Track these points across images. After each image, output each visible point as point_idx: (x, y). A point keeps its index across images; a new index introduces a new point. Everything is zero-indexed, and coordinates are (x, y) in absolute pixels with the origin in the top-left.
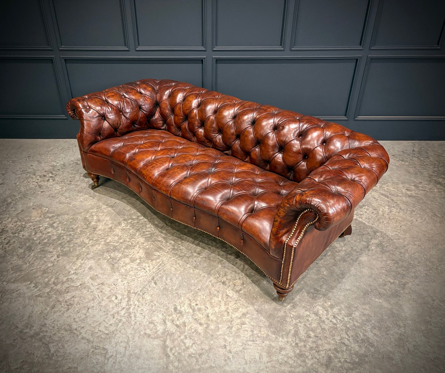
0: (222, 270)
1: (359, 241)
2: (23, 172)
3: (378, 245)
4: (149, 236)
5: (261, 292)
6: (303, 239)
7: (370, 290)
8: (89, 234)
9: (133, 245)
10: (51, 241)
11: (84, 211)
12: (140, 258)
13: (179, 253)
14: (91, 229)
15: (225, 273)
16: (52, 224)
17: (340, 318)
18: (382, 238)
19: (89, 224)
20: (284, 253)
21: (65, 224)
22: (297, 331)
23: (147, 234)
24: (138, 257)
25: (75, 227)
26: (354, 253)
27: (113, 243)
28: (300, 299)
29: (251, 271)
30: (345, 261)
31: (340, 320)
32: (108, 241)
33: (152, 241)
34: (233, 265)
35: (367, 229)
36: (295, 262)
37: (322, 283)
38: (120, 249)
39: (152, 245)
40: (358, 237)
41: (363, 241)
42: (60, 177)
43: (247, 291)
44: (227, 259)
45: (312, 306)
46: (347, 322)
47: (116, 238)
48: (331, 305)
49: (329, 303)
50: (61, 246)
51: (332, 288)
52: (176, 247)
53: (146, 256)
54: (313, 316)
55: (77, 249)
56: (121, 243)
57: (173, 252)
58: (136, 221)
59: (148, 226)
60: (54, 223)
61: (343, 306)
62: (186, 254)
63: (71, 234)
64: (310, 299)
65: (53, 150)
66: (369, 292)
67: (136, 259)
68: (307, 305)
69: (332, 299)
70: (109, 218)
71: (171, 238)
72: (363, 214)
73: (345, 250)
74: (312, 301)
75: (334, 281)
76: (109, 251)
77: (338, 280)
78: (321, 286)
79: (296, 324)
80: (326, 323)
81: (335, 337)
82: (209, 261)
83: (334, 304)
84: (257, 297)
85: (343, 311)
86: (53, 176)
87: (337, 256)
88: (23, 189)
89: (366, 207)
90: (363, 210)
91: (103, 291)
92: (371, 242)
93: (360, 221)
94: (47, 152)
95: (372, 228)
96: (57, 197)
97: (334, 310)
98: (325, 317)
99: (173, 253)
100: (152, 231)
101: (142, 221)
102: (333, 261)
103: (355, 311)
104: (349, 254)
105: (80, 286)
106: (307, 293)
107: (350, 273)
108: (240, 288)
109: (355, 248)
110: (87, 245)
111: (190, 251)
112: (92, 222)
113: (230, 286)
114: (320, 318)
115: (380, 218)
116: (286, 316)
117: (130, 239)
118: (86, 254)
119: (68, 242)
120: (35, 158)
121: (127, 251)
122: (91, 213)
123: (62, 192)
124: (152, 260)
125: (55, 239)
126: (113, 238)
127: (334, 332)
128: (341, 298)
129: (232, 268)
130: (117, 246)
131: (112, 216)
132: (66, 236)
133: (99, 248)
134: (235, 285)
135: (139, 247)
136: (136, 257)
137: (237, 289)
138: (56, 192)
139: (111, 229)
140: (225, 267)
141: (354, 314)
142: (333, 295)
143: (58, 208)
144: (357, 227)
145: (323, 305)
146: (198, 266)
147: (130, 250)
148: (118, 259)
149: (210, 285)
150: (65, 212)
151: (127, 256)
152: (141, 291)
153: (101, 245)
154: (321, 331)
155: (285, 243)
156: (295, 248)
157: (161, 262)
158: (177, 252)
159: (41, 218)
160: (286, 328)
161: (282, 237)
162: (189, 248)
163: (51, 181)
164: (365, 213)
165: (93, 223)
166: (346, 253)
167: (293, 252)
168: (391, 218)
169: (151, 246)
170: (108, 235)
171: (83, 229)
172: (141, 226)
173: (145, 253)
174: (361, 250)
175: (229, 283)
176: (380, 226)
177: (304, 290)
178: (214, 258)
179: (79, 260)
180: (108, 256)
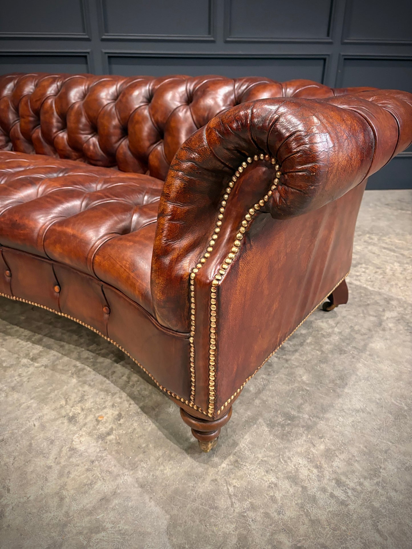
0: (76, 391)
1: (362, 315)
3: (399, 320)
5: (159, 433)
6: (241, 264)
7: (406, 408)
15: (83, 396)
17: (352, 485)
18: (402, 309)
20: (193, 312)
22: (246, 537)
26: (358, 337)
28: (252, 443)
29: (143, 386)
30: (342, 351)
31: (353, 489)
34: (105, 376)
35: (373, 297)
36: (225, 332)
37: (301, 401)
40: (360, 309)
41: (370, 315)
43: (126, 434)
44: (94, 365)
45: (283, 457)
46: (371, 492)
48: (328, 450)
49: (322, 447)
51: (324, 410)
54: (285, 484)
61: (354, 451)
64: (277, 440)
66: (405, 411)
68: (270, 456)
69: (328, 436)
72: (360, 275)
73: (340, 333)
74: (281, 446)
75: (326, 394)
77: (334, 391)
78: (299, 408)
79: (242, 515)
80: (321, 503)
81: (348, 545)
82: (51, 372)
83: (333, 447)
84: (147, 446)
85: (356, 464)
87: (327, 343)
89: (364, 265)
90: (360, 270)
92: (384, 316)
93: (357, 286)
95: (380, 294)
97: (335, 464)
98: (316, 484)
102: (319, 353)
103: (385, 460)
104: (349, 339)
106: (268, 425)
107: (357, 375)
108: (110, 427)
109: (357, 328)
111: (16, 356)
113: (85, 425)
114: (304, 488)
115: (390, 279)
116: (217, 492)
127: (344, 528)
128: (348, 431)
129: (102, 383)
134: (98, 421)
137: (103, 429)
140: (85, 383)
141: (384, 469)
142: (329, 426)
145: (308, 452)
146: (22, 385)
149: (36, 428)
154: (310, 530)
155: (190, 279)
156: (218, 287)
160: (215, 529)
161: (181, 261)
162: (16, 349)
164: (363, 274)
166: (342, 337)
167: (213, 302)
168: (408, 278)
174: (370, 330)
175: (86, 418)
176: (394, 290)
177: (261, 420)
178: (66, 366)
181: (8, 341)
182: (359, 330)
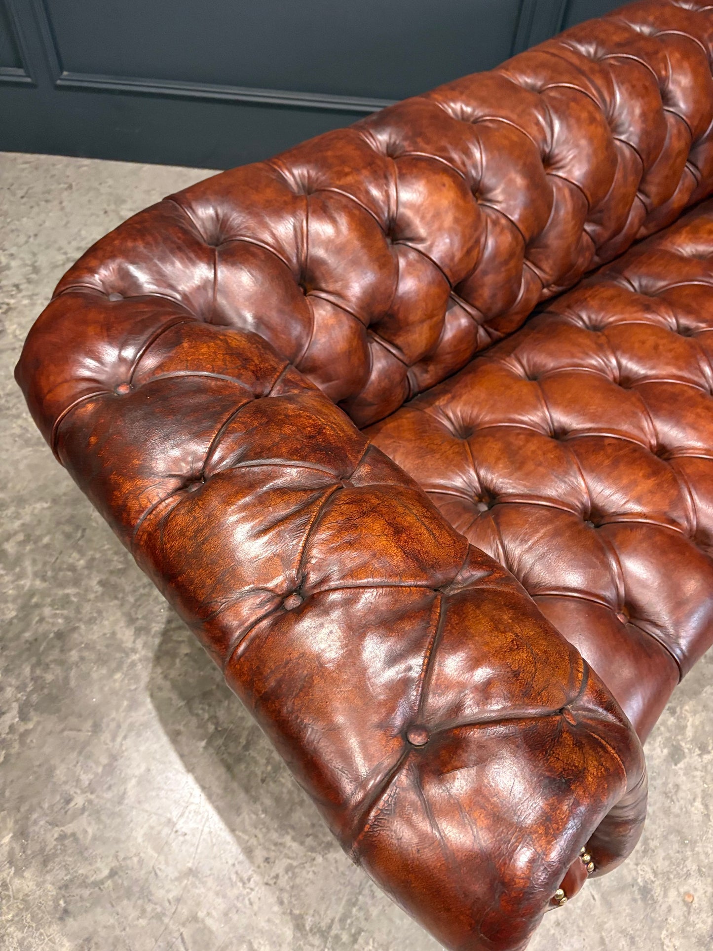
50: (34, 660)
55: (95, 676)
63: (67, 595)
91: (201, 915)
96: (14, 411)
105: (109, 883)
110: (127, 655)
119: (60, 635)
132: (52, 605)
148: (243, 741)
152: (343, 920)
171: (112, 572)
175: (666, 894)
179: (102, 738)
180: (208, 720)
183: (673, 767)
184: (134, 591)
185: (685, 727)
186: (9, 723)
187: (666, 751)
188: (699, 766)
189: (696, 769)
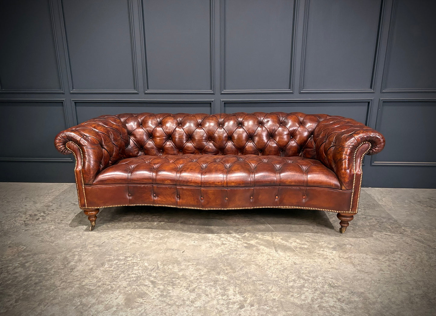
1: (397, 291)
2: (14, 211)
3: (423, 296)
4: (135, 279)
8: (63, 275)
9: (113, 289)
10: (15, 283)
11: (66, 250)
12: (118, 305)
13: (167, 301)
14: (68, 270)
16: (24, 264)
18: (426, 288)
19: (67, 264)
21: (40, 264)
23: (132, 277)
24: (115, 304)
25: (50, 267)
26: (394, 307)
27: (90, 286)
32: (84, 283)
33: (137, 285)
35: (405, 278)
38: (95, 294)
39: (136, 290)
40: (396, 287)
41: (403, 291)
42: (52, 216)
47: (95, 280)
50: (25, 289)
52: (165, 294)
53: (125, 303)
55: (44, 292)
56: (99, 286)
57: (160, 299)
58: (122, 263)
59: (135, 268)
60: (27, 263)
62: (176, 302)
63: (42, 274)
65: (54, 192)
67: (113, 306)
70: (92, 258)
71: (161, 282)
72: (396, 260)
73: (381, 302)
76: (82, 295)
82: (204, 311)
86: (45, 215)
87: (372, 309)
88: (7, 228)
89: (399, 253)
90: (396, 256)
92: (413, 293)
94: (47, 194)
96: (41, 235)
99: (160, 301)
100: (140, 273)
101: (129, 262)
104: (387, 308)
109: (393, 300)
110: (57, 288)
112: (72, 261)
117: (111, 282)
118: (52, 298)
119: (36, 284)
120: (32, 199)
121: (104, 296)
122: (73, 253)
123: (48, 231)
124: (132, 308)
125: (21, 281)
126: (91, 280)
130: (93, 290)
131: (96, 256)
132: (36, 277)
133: (71, 291)
135: (119, 292)
136: (113, 304)
138: (42, 230)
139: (91, 270)
143: (38, 247)
144: (392, 274)
147: (107, 295)
148: (89, 306)
150: (45, 251)
151: (102, 302)
153: (73, 288)
157: (143, 311)
158: (165, 299)
159: (13, 257)
162: (181, 294)
163: (41, 219)
164: (398, 259)
165: (72, 263)
166: (383, 306)
168: (432, 265)
169: (134, 291)
170: (85, 276)
171: (59, 269)
172: (127, 267)
173: (125, 300)
178: (212, 308)
179: (41, 307)
180: (79, 302)
181: (176, 289)
182: (395, 302)
183: (240, 310)
184: (65, 273)
185: (247, 301)
186: (11, 303)
187: (238, 306)
188: (249, 310)
189: (248, 310)
